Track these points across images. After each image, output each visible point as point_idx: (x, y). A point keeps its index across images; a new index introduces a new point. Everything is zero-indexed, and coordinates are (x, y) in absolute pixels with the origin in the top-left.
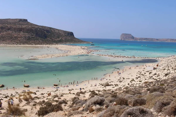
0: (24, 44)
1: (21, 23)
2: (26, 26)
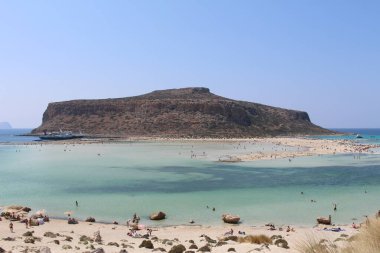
0: (203, 136)
1: (196, 95)
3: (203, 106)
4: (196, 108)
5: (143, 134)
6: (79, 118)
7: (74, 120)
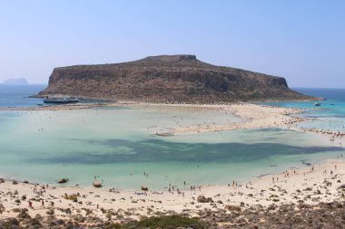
0: (180, 102)
2: (190, 68)
3: (184, 74)
4: (178, 76)
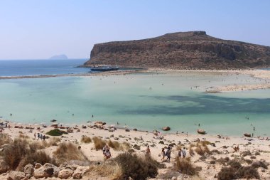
0: (200, 68)
1: (196, 37)
2: (204, 41)
5: (159, 66)
6: (115, 55)
7: (111, 56)
